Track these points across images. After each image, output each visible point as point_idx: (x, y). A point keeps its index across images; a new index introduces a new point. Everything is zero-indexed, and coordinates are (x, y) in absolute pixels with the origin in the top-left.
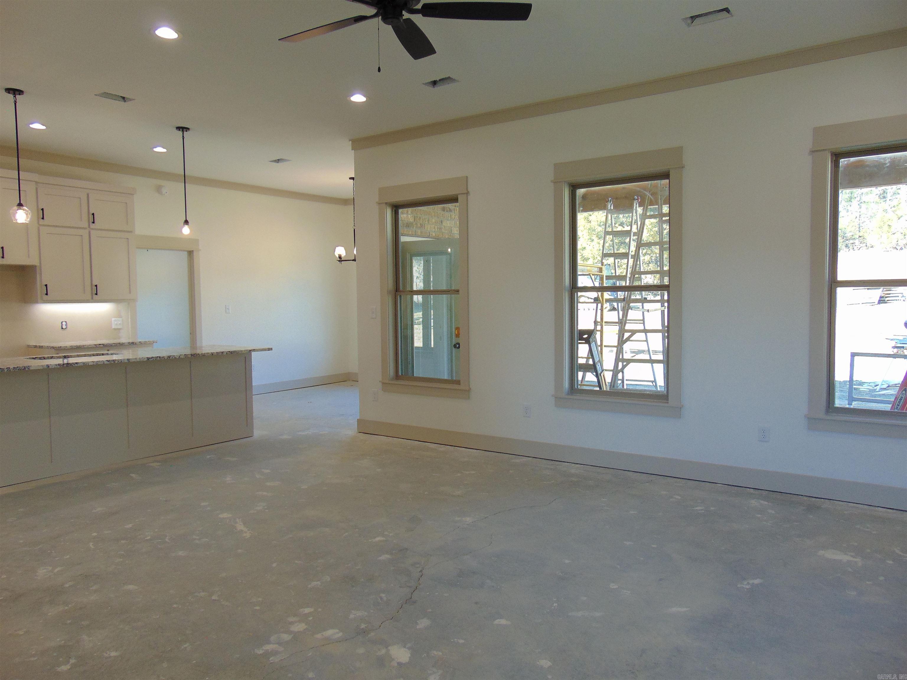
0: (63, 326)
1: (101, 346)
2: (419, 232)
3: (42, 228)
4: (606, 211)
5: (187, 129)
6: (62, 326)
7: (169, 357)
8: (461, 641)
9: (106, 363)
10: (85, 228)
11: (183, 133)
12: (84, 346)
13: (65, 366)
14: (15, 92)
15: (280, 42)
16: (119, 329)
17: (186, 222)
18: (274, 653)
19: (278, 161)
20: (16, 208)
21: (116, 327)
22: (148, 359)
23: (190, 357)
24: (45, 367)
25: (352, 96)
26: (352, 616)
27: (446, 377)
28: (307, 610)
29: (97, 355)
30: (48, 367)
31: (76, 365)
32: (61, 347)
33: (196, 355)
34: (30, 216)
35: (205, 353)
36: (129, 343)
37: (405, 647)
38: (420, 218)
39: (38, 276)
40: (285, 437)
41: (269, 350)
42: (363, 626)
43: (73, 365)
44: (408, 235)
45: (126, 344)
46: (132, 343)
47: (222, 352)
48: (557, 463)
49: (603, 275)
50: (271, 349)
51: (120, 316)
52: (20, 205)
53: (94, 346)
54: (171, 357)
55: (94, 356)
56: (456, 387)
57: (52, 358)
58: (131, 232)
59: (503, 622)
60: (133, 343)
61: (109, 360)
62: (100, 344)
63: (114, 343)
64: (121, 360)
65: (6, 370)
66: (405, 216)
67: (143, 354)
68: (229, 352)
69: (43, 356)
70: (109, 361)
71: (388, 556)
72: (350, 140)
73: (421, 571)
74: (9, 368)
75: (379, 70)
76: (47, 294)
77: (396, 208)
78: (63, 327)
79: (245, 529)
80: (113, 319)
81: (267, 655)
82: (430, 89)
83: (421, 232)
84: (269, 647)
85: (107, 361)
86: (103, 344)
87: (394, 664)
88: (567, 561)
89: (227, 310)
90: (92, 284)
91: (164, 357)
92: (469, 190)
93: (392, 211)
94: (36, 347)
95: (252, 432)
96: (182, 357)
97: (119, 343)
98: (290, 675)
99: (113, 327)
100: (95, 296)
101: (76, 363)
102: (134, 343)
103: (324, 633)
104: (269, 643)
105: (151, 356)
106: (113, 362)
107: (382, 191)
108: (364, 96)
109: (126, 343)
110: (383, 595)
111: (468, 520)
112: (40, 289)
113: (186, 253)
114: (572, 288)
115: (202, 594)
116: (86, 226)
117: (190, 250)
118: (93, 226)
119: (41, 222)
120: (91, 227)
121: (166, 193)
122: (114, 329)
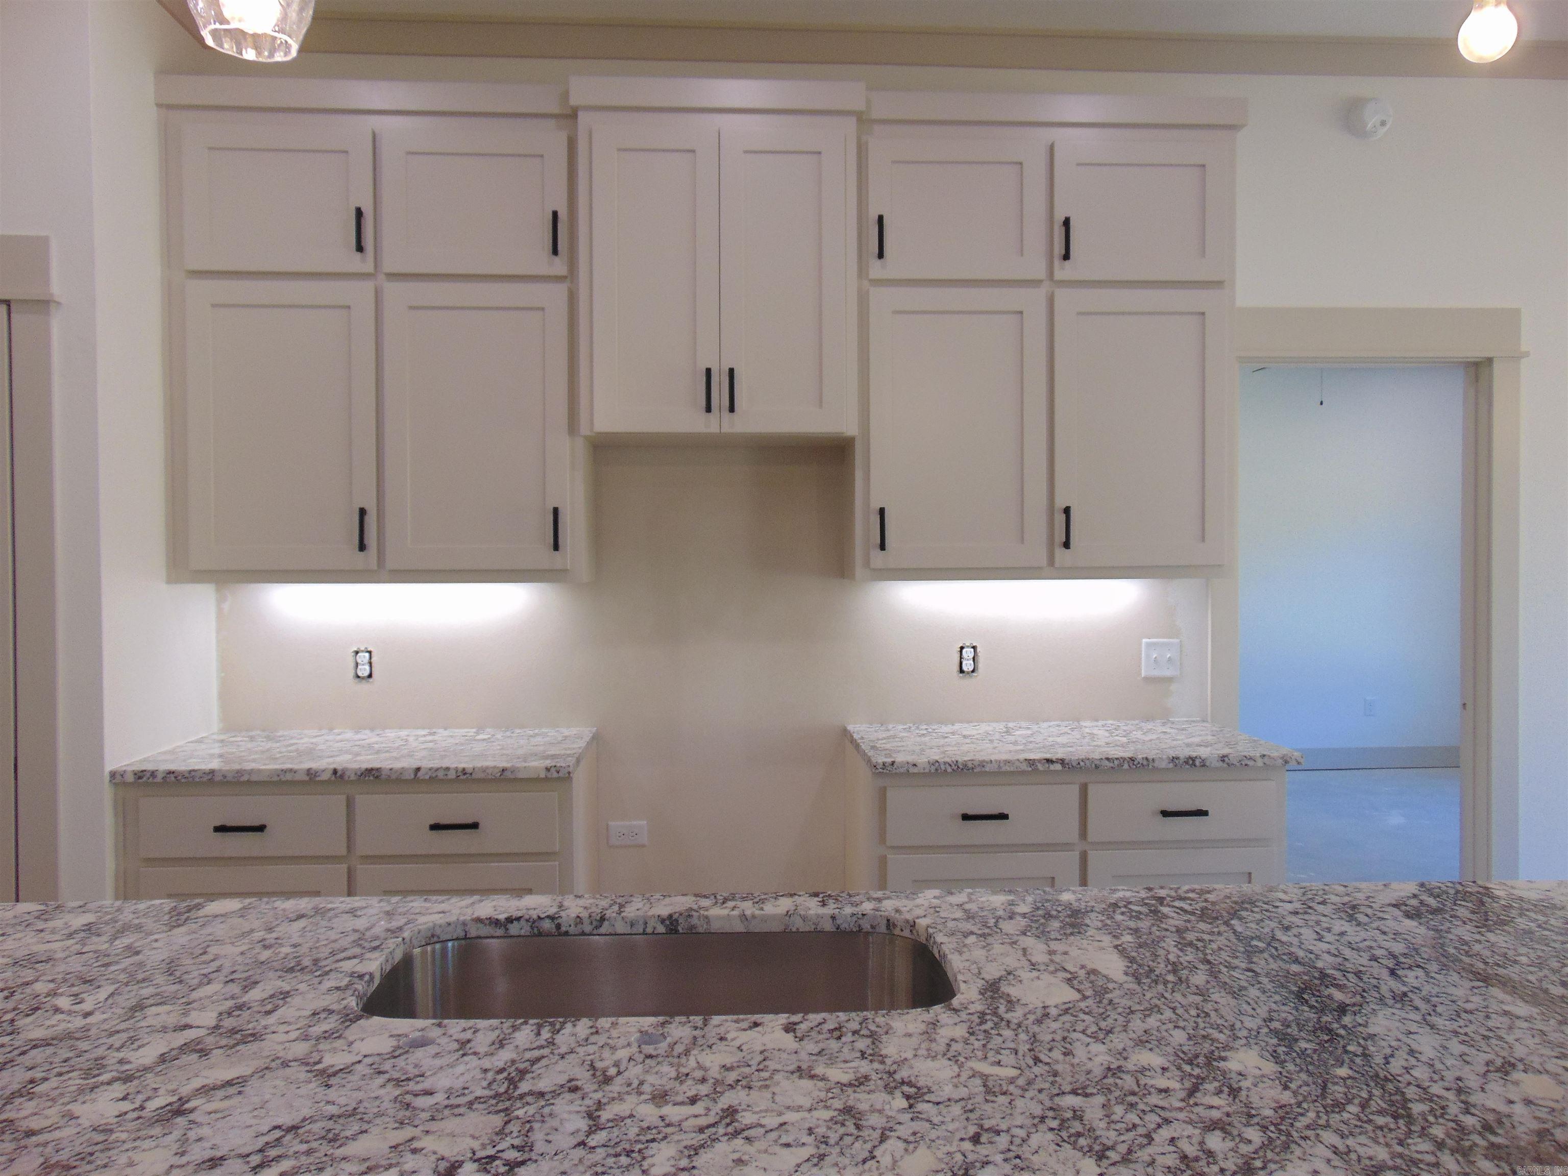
0: (964, 663)
1: (1053, 767)
3: (877, 295)
6: (960, 664)
10: (1035, 283)
12: (982, 764)
16: (1170, 680)
21: (1156, 673)
32: (893, 763)
36: (1174, 759)
39: (859, 475)
45: (1163, 765)
46: (1186, 763)
51: (1171, 631)
53: (1024, 767)
58: (1219, 284)
60: (1191, 761)
62: (1049, 761)
63: (1108, 759)
76: (882, 546)
78: (965, 668)
80: (1144, 640)
86: (1062, 761)
90: (1051, 505)
99: (1142, 672)
100: (1060, 552)
102: (1197, 763)
112: (866, 526)
113: (1459, 371)
116: (1039, 270)
117: (1476, 352)
118: (1064, 271)
119: (876, 269)
120: (1059, 275)
121: (1383, 123)
122: (1147, 679)
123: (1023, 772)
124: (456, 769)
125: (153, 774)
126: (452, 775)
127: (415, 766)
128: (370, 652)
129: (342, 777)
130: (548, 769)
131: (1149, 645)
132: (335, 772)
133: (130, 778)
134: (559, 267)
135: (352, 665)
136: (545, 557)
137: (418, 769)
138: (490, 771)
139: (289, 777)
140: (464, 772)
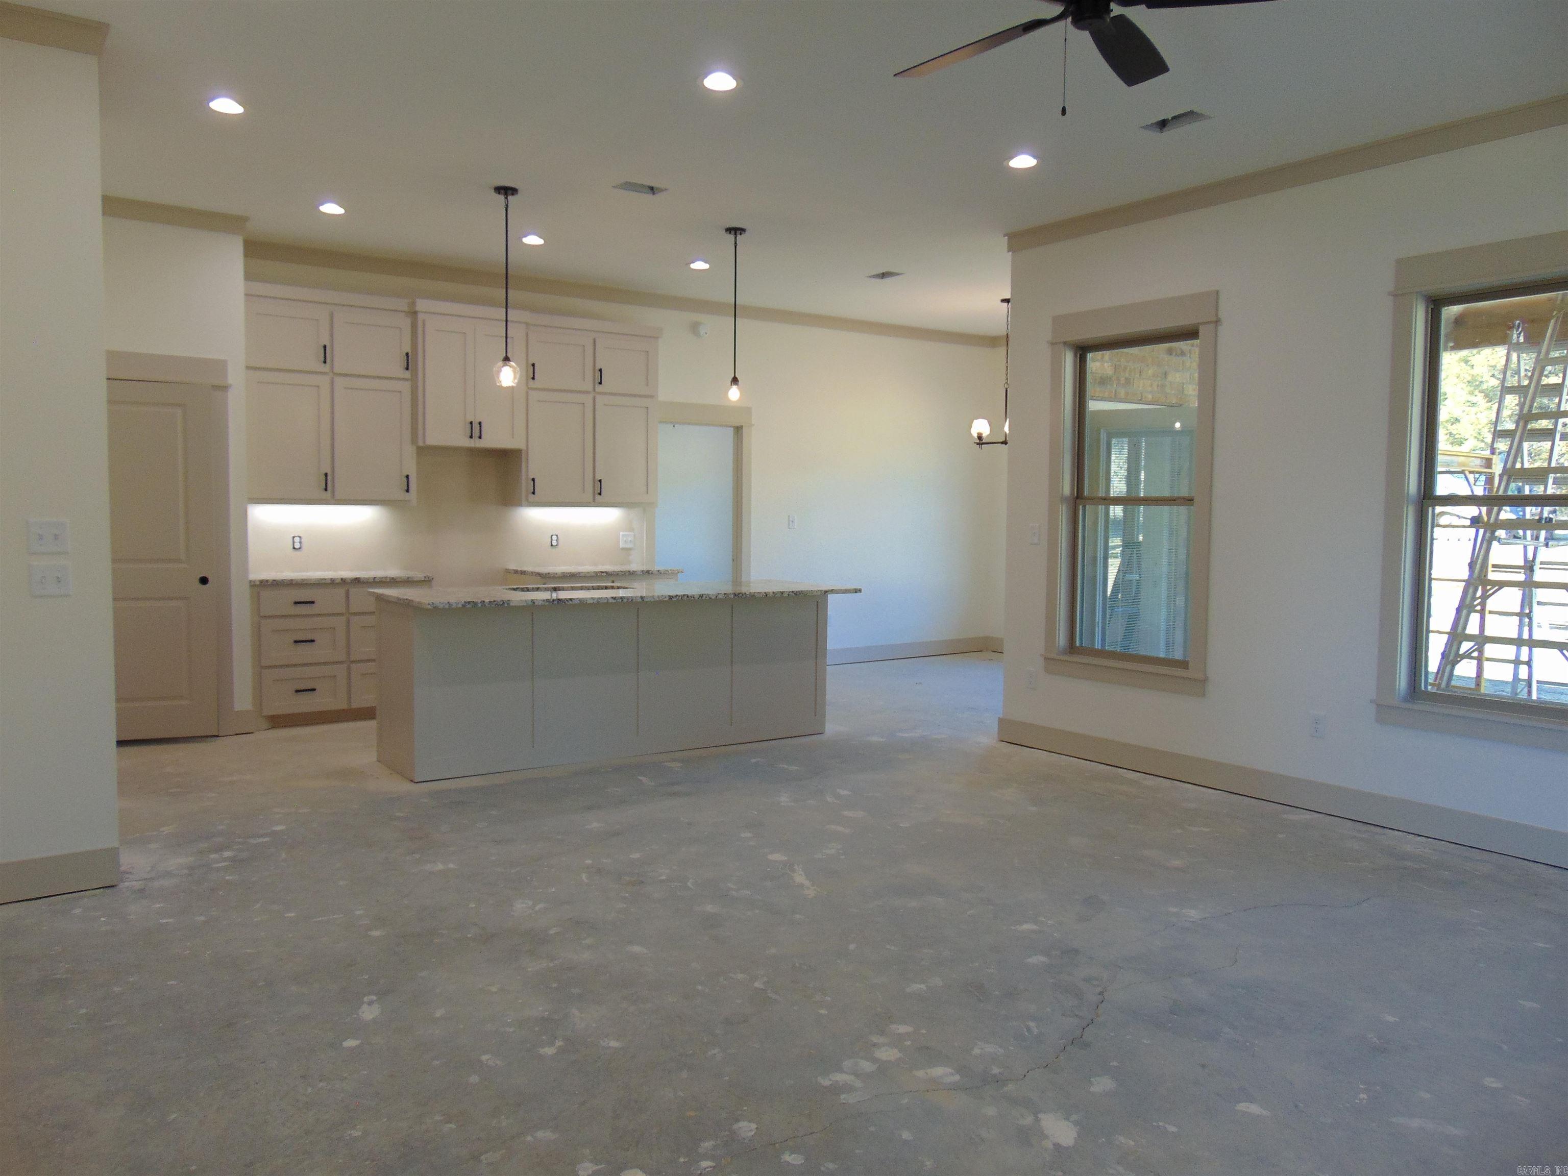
0: (553, 542)
1: (604, 574)
2: (1122, 393)
3: (531, 393)
4: (1506, 347)
5: (742, 230)
6: (551, 543)
7: (701, 596)
8: (1172, 1129)
9: (611, 601)
10: (587, 392)
11: (736, 238)
12: (579, 573)
13: (556, 602)
14: (506, 191)
15: (898, 79)
16: (630, 549)
17: (735, 380)
18: (848, 1088)
19: (883, 275)
20: (501, 363)
21: (625, 546)
22: (671, 597)
23: (732, 597)
24: (530, 603)
25: (1012, 158)
26: (977, 1051)
27: (1162, 655)
28: (902, 1029)
29: (599, 588)
30: (534, 603)
31: (570, 602)
32: (549, 573)
33: (741, 595)
34: (518, 376)
35: (755, 593)
36: (643, 571)
37: (1067, 1119)
38: (1125, 368)
39: (523, 465)
40: (875, 739)
41: (856, 592)
42: (996, 1070)
43: (567, 602)
44: (1103, 399)
45: (639, 573)
46: (646, 572)
47: (782, 593)
48: (1378, 830)
49: (1494, 473)
50: (860, 591)
51: (631, 530)
52: (507, 359)
53: (594, 574)
54: (704, 596)
55: (594, 589)
56: (1180, 672)
57: (538, 589)
58: (651, 397)
59: (1254, 1109)
60: (648, 572)
61: (616, 597)
62: (602, 572)
63: (621, 571)
64: (632, 597)
65: (480, 605)
66: (1098, 364)
67: (662, 589)
68: (793, 592)
69: (526, 586)
70: (615, 599)
71: (1042, 959)
72: (1005, 235)
73: (1101, 993)
74: (484, 602)
75: (1064, 112)
76: (534, 493)
77: (1082, 351)
78: (553, 544)
79: (807, 883)
80: (621, 533)
81: (836, 1089)
82: (1155, 135)
83: (1127, 394)
84: (840, 1078)
85: (612, 597)
86: (606, 572)
87: (1048, 1144)
88: (1390, 1019)
89: (791, 522)
90: (594, 477)
91: (693, 596)
92: (1222, 314)
93: (1075, 356)
94: (516, 572)
95: (823, 724)
96: (720, 596)
97: (629, 571)
98: (872, 1129)
99: (621, 547)
100: (598, 497)
101: (571, 599)
102: (650, 572)
103: (929, 1071)
104: (840, 1070)
105: (675, 594)
106: (621, 600)
107: (1059, 321)
108: (1035, 157)
109: (638, 571)
110: (1032, 1024)
111: (1193, 914)
112: (525, 485)
113: (732, 429)
114: (1424, 499)
115: (740, 976)
116: (590, 388)
117: (738, 425)
118: (599, 388)
119: (532, 384)
120: (597, 390)
121: (706, 333)
122: (623, 549)
123: (593, 576)
124: (390, 578)
125: (267, 581)
126: (388, 580)
127: (374, 577)
128: (300, 537)
129: (344, 581)
130: (425, 577)
131: (623, 535)
132: (342, 579)
133: (258, 583)
134: (407, 374)
135: (292, 543)
136: (402, 495)
137: (375, 578)
138: (402, 578)
139: (323, 581)
140: (393, 578)
